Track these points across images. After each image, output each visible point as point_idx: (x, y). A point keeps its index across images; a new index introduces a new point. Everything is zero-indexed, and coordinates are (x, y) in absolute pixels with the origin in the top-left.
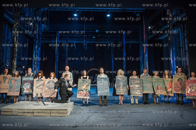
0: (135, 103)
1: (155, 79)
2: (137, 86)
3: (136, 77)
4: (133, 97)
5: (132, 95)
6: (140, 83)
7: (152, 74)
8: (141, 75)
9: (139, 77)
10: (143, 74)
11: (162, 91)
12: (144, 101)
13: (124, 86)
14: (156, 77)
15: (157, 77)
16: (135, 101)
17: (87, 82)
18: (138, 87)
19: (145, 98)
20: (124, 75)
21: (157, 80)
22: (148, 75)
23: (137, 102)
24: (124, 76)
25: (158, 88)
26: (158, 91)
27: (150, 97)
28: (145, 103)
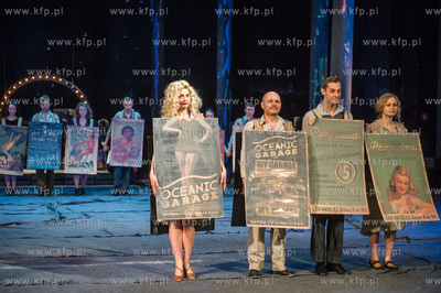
0: (267, 270)
1: (382, 140)
2: (283, 173)
3: (280, 125)
4: (262, 231)
5: (254, 226)
6: (299, 159)
7: (367, 114)
8: (309, 116)
9: (299, 127)
10: (320, 110)
11: (416, 201)
12: (320, 257)
13: (200, 168)
14: (385, 126)
15: (391, 127)
16: (268, 259)
17: (16, 134)
18: (290, 180)
19: (322, 238)
20: (202, 110)
21: (394, 142)
22: (348, 117)
23: (280, 265)
24: (200, 118)
25: (393, 189)
26: (394, 204)
27: (349, 233)
28: (325, 268)
